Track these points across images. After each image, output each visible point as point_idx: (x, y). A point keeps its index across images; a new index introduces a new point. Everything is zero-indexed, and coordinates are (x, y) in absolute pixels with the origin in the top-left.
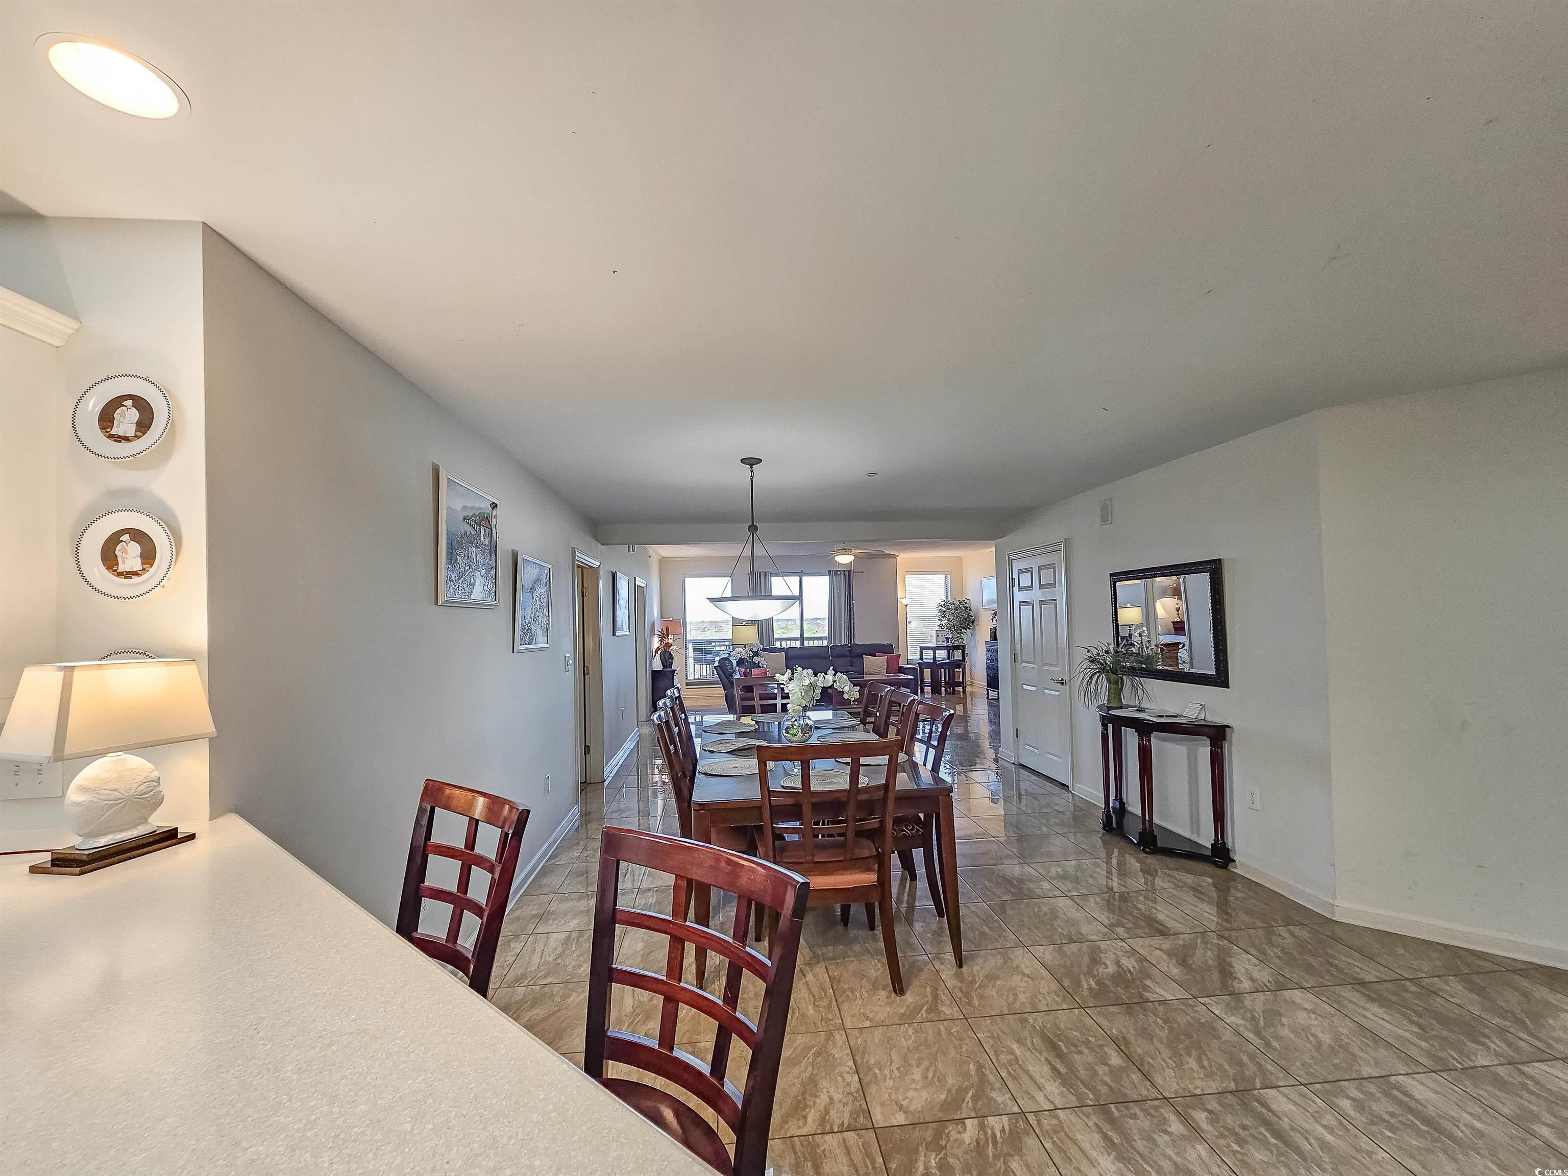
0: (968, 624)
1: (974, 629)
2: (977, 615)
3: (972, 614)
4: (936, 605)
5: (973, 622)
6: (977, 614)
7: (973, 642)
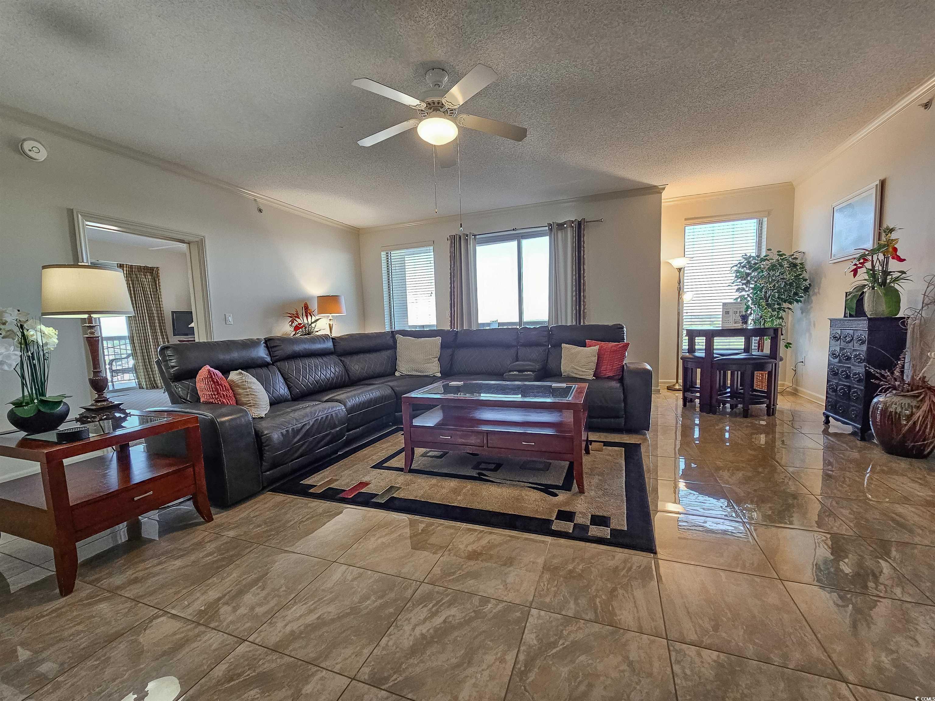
0: (796, 294)
1: (808, 301)
2: (817, 275)
3: (805, 275)
4: (738, 258)
5: (806, 289)
6: (812, 280)
7: (804, 323)
